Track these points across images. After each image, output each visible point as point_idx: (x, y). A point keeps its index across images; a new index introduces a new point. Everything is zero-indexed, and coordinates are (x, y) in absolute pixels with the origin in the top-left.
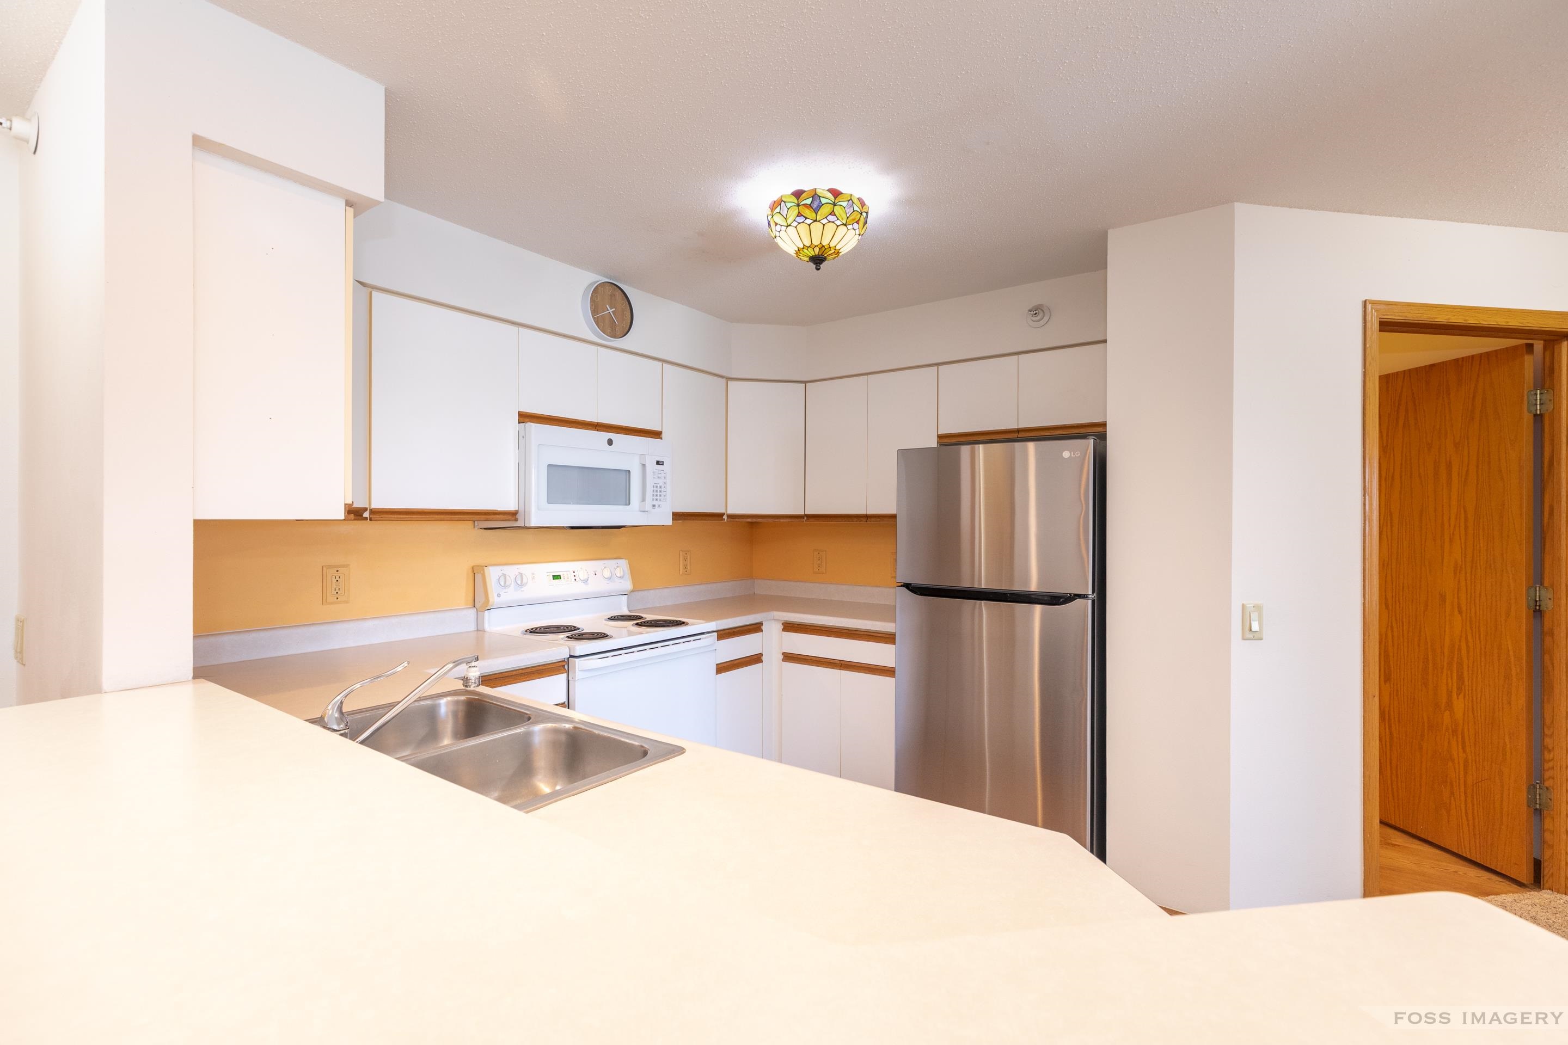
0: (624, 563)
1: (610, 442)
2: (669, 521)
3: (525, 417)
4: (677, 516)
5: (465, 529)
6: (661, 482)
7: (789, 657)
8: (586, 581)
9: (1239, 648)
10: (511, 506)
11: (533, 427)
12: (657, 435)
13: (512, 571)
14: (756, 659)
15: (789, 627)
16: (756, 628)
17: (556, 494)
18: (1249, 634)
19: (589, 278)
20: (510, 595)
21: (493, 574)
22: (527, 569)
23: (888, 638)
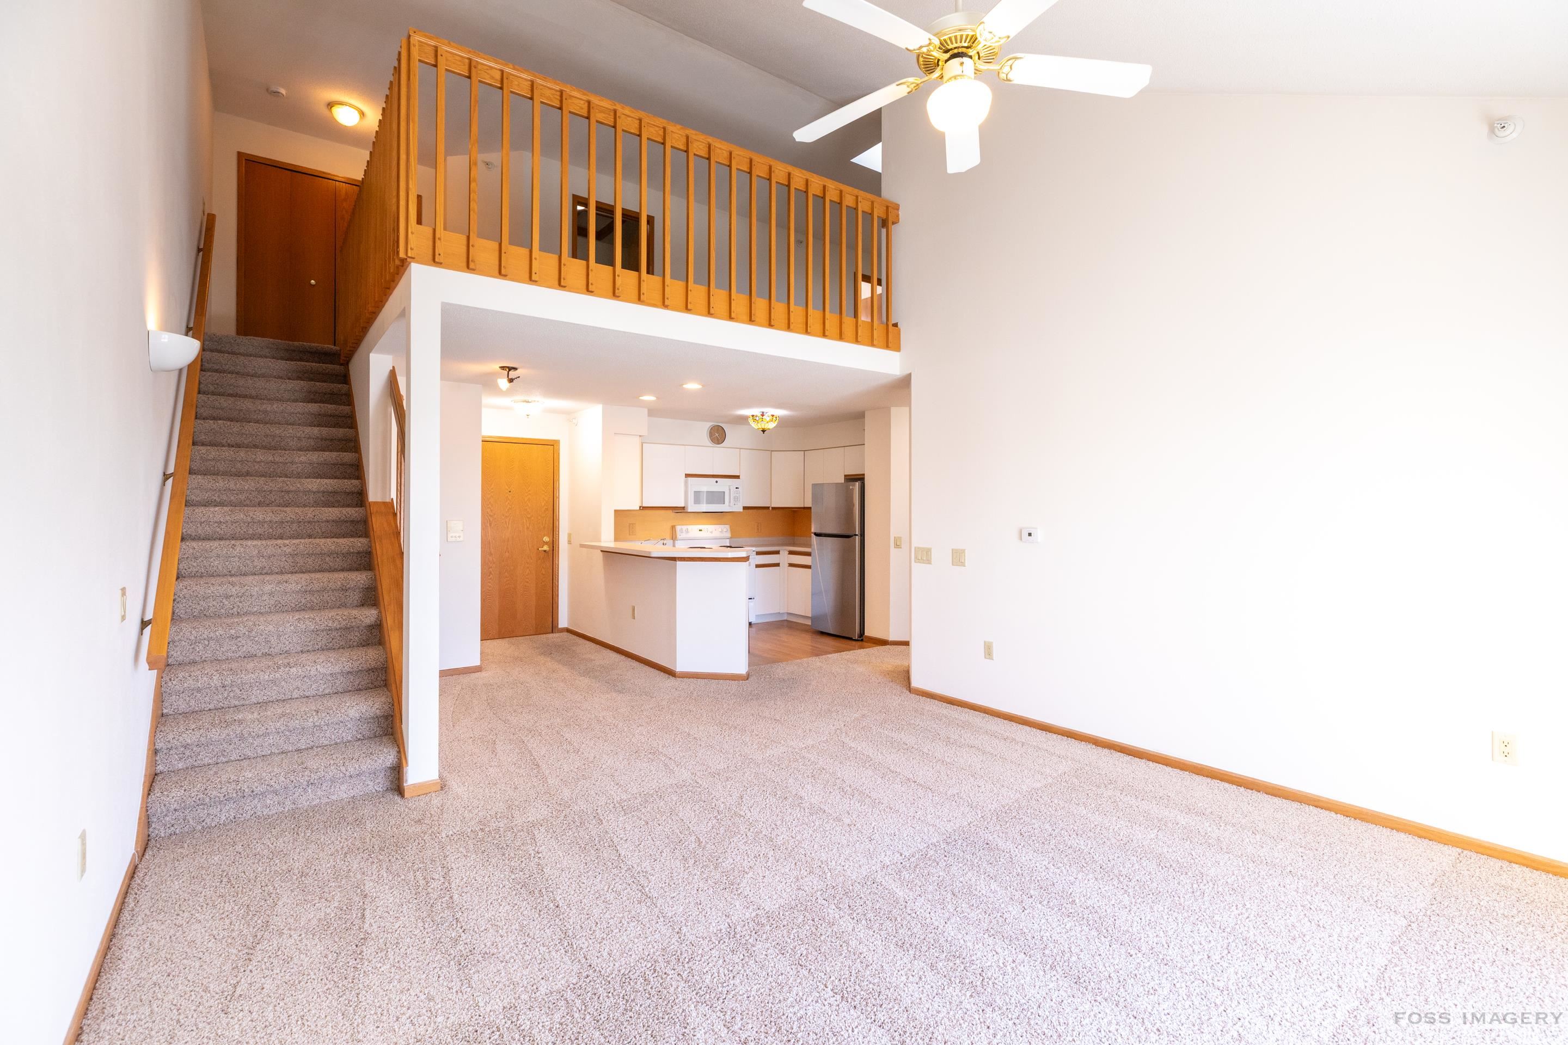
0: (728, 527)
1: (717, 482)
2: (741, 510)
3: (687, 476)
4: (745, 508)
5: (670, 512)
6: (738, 495)
7: (791, 565)
8: (712, 532)
9: (893, 551)
10: (683, 505)
11: (689, 479)
12: (738, 477)
13: (684, 528)
14: (778, 565)
15: (791, 553)
16: (777, 552)
17: (697, 500)
18: (897, 546)
19: (708, 425)
20: (684, 535)
21: (678, 528)
22: (690, 527)
23: (809, 554)
